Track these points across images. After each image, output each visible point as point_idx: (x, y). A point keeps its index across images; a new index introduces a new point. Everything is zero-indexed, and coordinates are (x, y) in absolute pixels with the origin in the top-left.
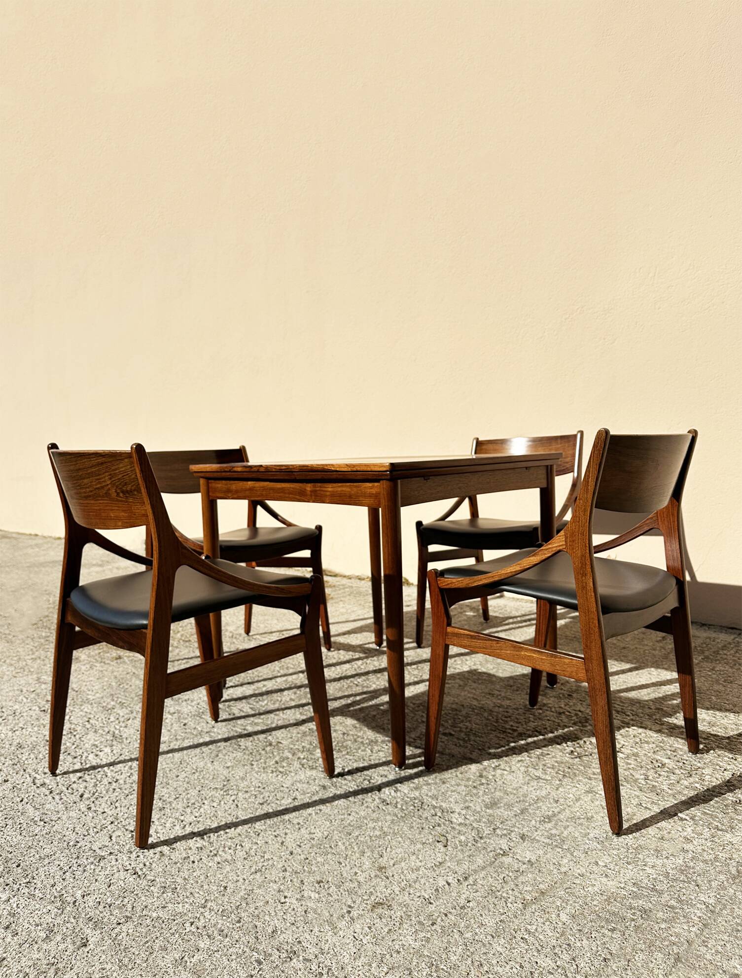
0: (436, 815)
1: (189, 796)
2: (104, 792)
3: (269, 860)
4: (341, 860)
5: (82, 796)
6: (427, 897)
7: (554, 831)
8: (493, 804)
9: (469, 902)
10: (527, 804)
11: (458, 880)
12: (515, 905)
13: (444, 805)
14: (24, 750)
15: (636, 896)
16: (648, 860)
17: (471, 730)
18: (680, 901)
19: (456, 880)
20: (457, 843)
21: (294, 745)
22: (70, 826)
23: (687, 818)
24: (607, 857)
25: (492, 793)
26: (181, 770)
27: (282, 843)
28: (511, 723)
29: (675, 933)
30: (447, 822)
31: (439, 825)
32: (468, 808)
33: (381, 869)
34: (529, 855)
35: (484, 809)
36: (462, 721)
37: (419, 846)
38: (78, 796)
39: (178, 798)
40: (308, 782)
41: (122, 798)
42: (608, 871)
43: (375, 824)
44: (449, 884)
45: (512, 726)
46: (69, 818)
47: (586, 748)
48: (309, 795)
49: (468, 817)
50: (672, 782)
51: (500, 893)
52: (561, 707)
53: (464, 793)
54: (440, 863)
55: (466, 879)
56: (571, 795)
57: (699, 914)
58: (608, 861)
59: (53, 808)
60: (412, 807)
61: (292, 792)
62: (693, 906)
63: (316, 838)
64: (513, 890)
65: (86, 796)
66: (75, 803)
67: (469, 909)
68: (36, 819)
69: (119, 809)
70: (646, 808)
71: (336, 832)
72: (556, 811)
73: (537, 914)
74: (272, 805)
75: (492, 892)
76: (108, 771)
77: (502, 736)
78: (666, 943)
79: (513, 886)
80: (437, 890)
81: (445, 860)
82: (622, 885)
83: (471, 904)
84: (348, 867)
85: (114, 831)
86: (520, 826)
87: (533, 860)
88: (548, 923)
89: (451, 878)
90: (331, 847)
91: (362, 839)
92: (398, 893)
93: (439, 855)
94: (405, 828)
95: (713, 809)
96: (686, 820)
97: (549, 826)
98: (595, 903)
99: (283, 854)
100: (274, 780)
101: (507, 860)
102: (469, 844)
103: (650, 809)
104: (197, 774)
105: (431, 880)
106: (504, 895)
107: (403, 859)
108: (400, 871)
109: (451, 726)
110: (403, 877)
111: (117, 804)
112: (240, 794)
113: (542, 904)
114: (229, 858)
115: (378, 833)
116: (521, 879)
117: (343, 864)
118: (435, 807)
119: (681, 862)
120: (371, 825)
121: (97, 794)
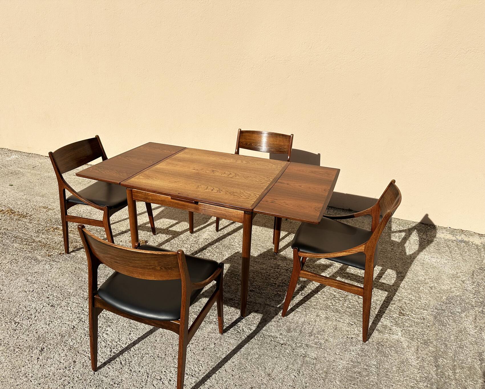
0: (272, 341)
1: (170, 352)
2: (130, 358)
3: (226, 381)
4: (253, 374)
5: (121, 363)
6: (292, 385)
7: (316, 341)
8: (289, 330)
9: (306, 383)
10: (300, 327)
11: (297, 373)
12: (321, 381)
13: (272, 334)
14: (66, 337)
15: (354, 367)
16: (350, 348)
17: (260, 287)
18: (367, 366)
19: (296, 374)
20: (287, 354)
21: (194, 309)
22: (130, 383)
23: (353, 324)
24: (337, 350)
25: (286, 324)
26: (155, 336)
27: (225, 370)
28: (272, 280)
29: (371, 380)
30: (278, 344)
31: (277, 347)
32: (281, 334)
33: (269, 375)
34: (313, 355)
35: (287, 333)
36: (253, 282)
37: (276, 359)
38: (120, 364)
39: (166, 354)
40: (214, 332)
41: (141, 361)
42: (341, 357)
43: (253, 351)
44: (295, 376)
45: (273, 281)
46: (126, 378)
47: (305, 291)
48: (219, 340)
49: (284, 339)
50: (341, 305)
51: (313, 377)
52: (285, 266)
53: (276, 326)
54: (287, 366)
55: (299, 372)
56: (312, 319)
57: (375, 370)
58: (339, 352)
59: (114, 375)
60: (261, 338)
61: (211, 339)
62: (371, 367)
63: (237, 365)
64: (317, 374)
65: (123, 363)
66: (121, 369)
67: (308, 387)
68: (111, 383)
69: (144, 367)
70: (338, 321)
71: (242, 359)
72: (311, 329)
73: (329, 383)
74: (208, 349)
75: (311, 377)
76: (121, 344)
77: (273, 288)
78: (371, 386)
79: (316, 372)
80: (293, 381)
81: (288, 365)
82: (348, 363)
83: (307, 385)
84: (257, 377)
85: (152, 381)
86: (303, 340)
87: (316, 357)
88: (334, 387)
89: (295, 373)
90: (244, 368)
91: (253, 361)
92: (281, 386)
93: (285, 362)
94: (266, 351)
95: (359, 318)
96: (353, 325)
97: (313, 337)
98: (344, 373)
99: (229, 376)
100: (199, 334)
101: (307, 359)
102: (292, 354)
103: (340, 322)
104: (164, 337)
105: (289, 376)
106: (315, 377)
107: (274, 368)
108: (276, 375)
109: (251, 285)
110: (279, 377)
111: (142, 365)
112: (191, 346)
113: (329, 378)
114: (211, 384)
115: (257, 356)
116: (317, 368)
117: (255, 376)
118: (269, 336)
119: (360, 346)
120: (252, 352)
121: (127, 360)
